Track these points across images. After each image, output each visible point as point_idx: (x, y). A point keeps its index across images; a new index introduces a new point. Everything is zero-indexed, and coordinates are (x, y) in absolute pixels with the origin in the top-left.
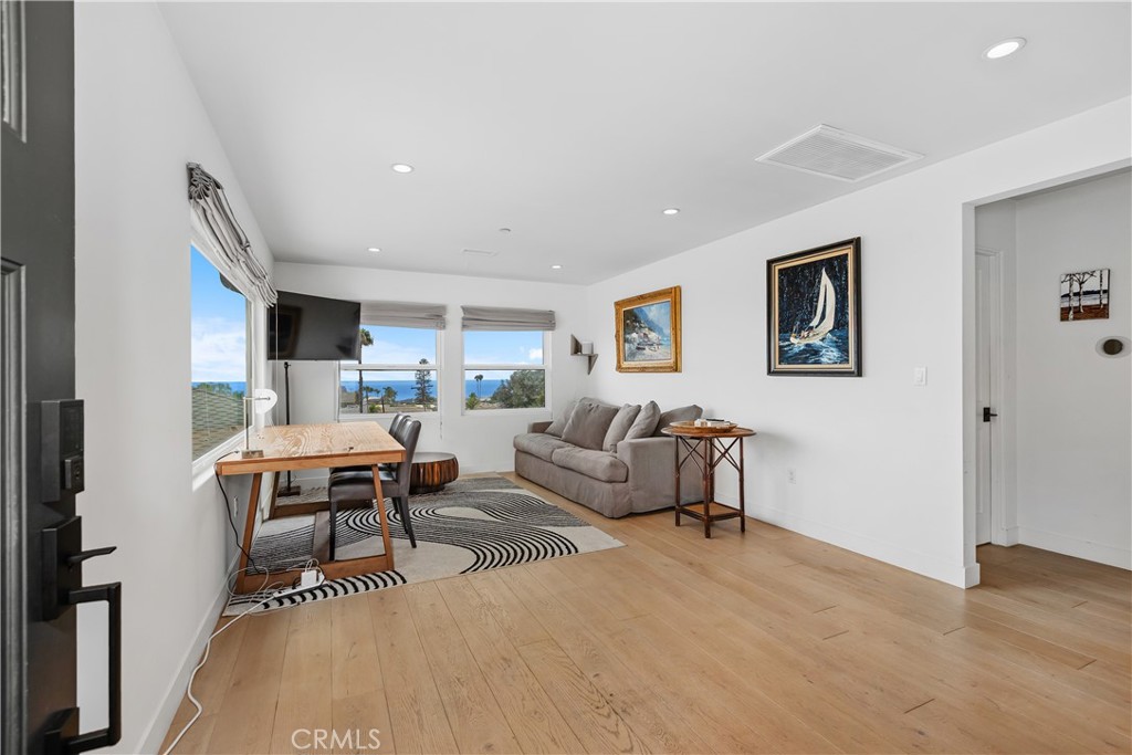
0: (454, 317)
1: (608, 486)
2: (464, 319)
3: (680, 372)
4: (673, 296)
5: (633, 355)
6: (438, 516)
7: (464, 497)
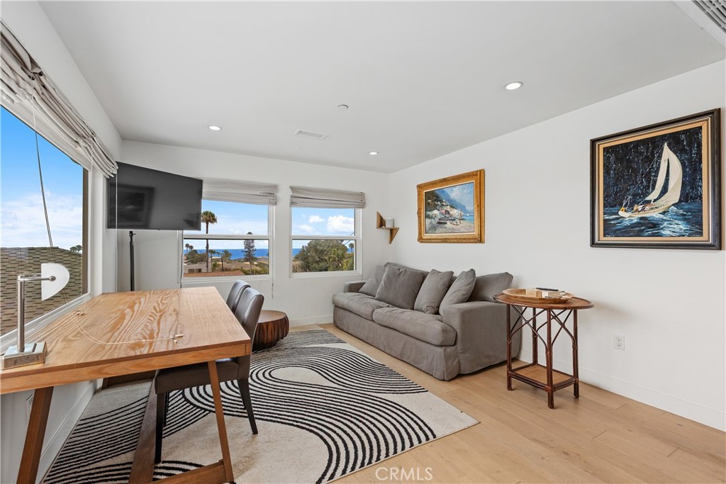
0: (284, 195)
1: (440, 350)
2: (292, 197)
3: (484, 242)
4: (477, 178)
5: (433, 228)
6: (275, 380)
7: (299, 357)
